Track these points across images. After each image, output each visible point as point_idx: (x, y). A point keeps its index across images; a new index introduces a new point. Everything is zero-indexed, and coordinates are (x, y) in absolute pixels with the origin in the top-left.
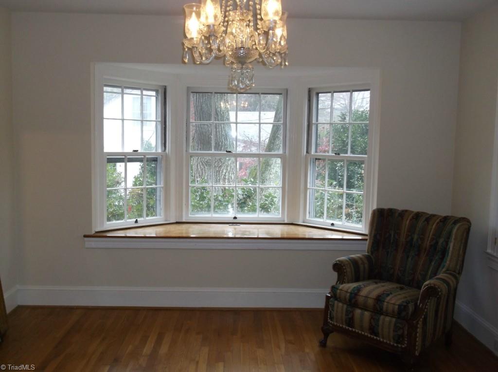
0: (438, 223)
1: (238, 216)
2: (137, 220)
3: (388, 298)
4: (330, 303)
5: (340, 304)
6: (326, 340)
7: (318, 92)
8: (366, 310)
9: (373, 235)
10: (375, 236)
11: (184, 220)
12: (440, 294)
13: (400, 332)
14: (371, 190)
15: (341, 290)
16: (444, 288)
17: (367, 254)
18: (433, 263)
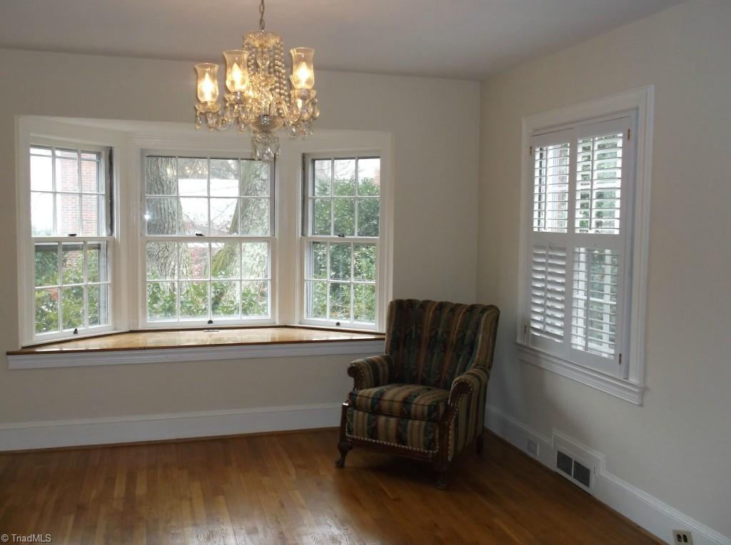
0: (465, 313)
1: (214, 319)
2: (76, 330)
3: (416, 400)
4: (348, 413)
5: (361, 413)
6: (344, 461)
7: (314, 158)
8: (391, 416)
9: (391, 331)
10: (394, 333)
11: (140, 328)
12: (471, 389)
13: (430, 437)
14: (385, 280)
15: (361, 396)
16: (475, 383)
17: (385, 354)
18: (461, 360)
